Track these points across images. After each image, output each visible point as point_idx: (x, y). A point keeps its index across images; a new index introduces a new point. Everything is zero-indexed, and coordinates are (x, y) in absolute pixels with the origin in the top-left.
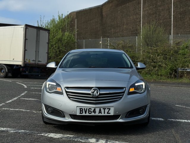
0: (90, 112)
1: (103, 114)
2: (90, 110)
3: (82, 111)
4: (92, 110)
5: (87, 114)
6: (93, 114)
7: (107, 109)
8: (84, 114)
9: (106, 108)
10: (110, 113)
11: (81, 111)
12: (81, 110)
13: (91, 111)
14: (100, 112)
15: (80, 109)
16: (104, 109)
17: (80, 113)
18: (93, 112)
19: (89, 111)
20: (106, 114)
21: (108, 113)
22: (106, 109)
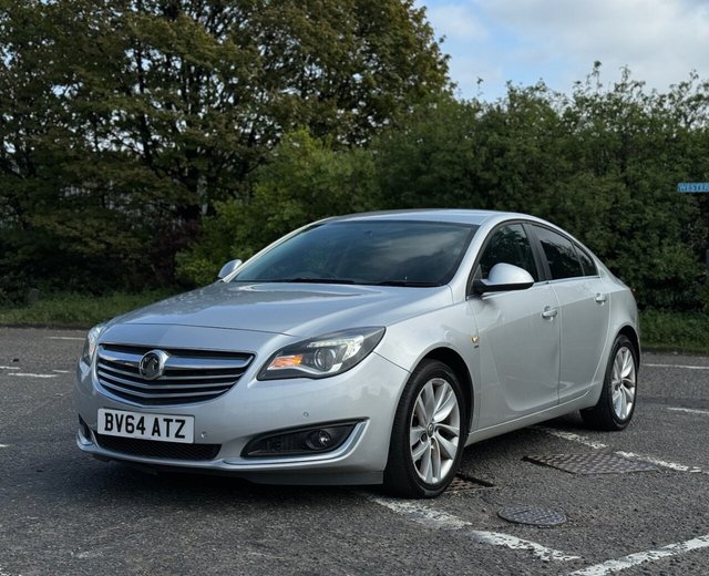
0: (130, 428)
1: (163, 438)
2: (130, 420)
3: (111, 422)
4: (135, 422)
5: (123, 434)
6: (137, 434)
7: (177, 421)
8: (114, 433)
9: (174, 418)
10: (183, 437)
11: (107, 422)
12: (109, 418)
13: (131, 424)
14: (156, 430)
15: (107, 415)
16: (168, 421)
17: (107, 429)
18: (138, 428)
19: (128, 424)
20: (172, 439)
21: (177, 436)
22: (172, 420)
